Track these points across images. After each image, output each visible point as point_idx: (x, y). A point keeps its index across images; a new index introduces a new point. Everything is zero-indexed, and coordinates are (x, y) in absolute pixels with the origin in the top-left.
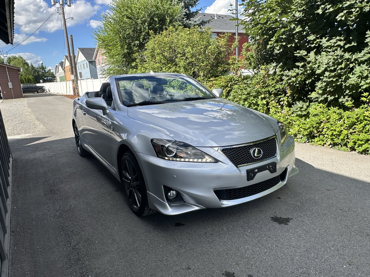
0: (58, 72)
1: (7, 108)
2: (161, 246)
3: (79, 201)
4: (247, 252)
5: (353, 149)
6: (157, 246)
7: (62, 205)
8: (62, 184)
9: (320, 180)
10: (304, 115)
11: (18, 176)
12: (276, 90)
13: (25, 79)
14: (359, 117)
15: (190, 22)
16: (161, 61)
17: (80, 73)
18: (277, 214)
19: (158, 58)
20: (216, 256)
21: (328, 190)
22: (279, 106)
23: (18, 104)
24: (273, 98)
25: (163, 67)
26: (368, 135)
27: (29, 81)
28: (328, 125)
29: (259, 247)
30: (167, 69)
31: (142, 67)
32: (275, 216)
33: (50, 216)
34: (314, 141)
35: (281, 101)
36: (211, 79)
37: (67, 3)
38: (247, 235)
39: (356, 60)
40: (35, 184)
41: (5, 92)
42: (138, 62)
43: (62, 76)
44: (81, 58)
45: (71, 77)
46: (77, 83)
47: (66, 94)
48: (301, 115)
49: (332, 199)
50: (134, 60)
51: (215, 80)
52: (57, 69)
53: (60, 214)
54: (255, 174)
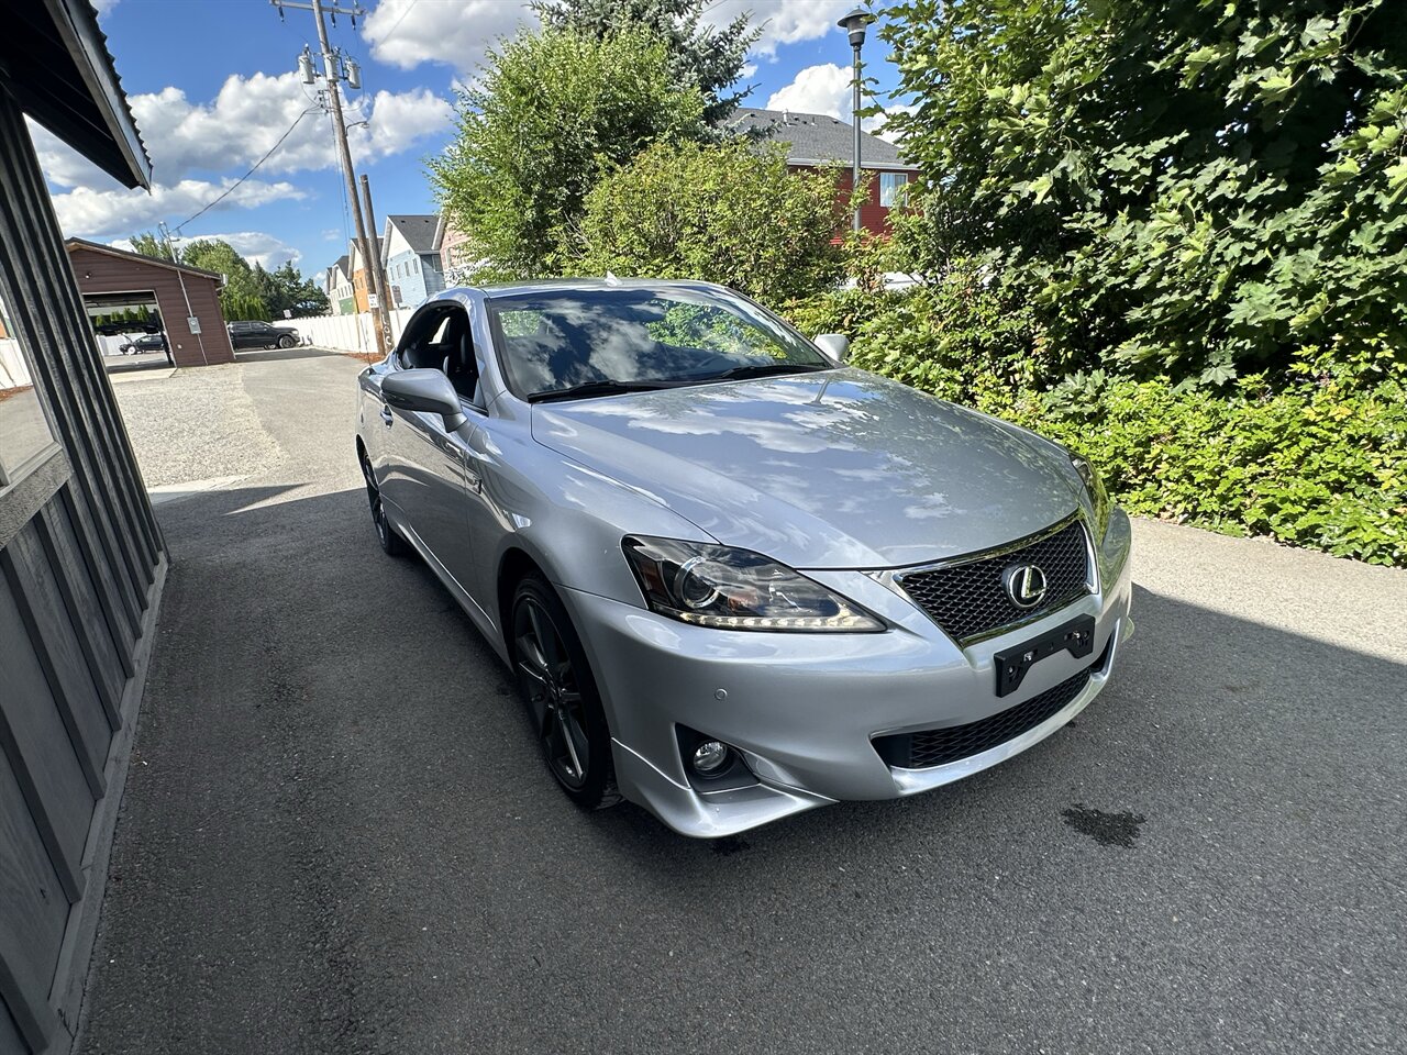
0: (335, 288)
1: (185, 394)
2: (671, 954)
3: (370, 736)
4: (1014, 987)
5: (1261, 528)
6: (654, 952)
7: (309, 751)
8: (318, 663)
9: (1192, 647)
10: (1091, 416)
11: (177, 630)
12: (998, 335)
13: (241, 307)
14: (1286, 426)
15: (716, 132)
16: (631, 249)
17: (397, 290)
18: (1080, 798)
19: (622, 239)
20: (894, 1010)
21: (1233, 689)
22: (1007, 388)
23: (217, 381)
24: (987, 362)
25: (640, 267)
26: (1316, 484)
27: (252, 313)
28: (1175, 449)
29: (1055, 963)
30: (651, 272)
31: (574, 267)
32: (1077, 806)
33: (262, 804)
34: (1126, 502)
35: (1015, 371)
36: (788, 303)
37: (347, 78)
38: (991, 899)
39: (1277, 237)
40: (230, 663)
41: (180, 347)
42: (562, 254)
43: (345, 297)
44: (398, 246)
45: (370, 302)
46: (387, 318)
47: (356, 350)
48: (1081, 415)
49: (1260, 730)
50: (550, 247)
51: (799, 307)
52: (332, 279)
53: (300, 791)
54: (1022, 669)
